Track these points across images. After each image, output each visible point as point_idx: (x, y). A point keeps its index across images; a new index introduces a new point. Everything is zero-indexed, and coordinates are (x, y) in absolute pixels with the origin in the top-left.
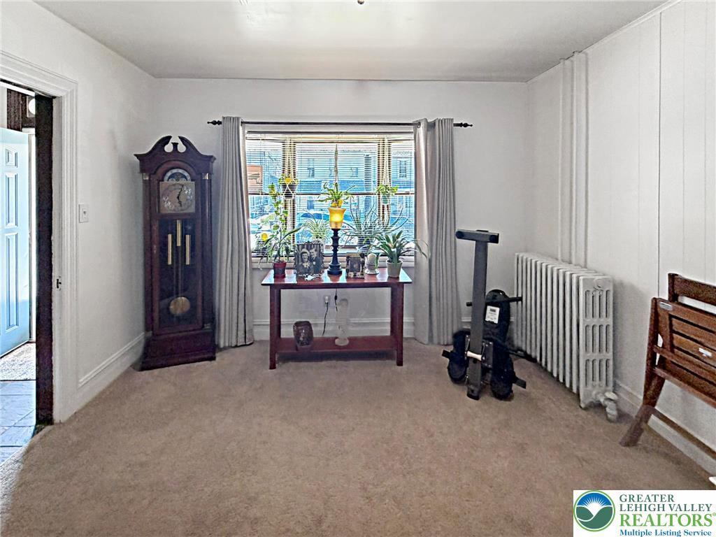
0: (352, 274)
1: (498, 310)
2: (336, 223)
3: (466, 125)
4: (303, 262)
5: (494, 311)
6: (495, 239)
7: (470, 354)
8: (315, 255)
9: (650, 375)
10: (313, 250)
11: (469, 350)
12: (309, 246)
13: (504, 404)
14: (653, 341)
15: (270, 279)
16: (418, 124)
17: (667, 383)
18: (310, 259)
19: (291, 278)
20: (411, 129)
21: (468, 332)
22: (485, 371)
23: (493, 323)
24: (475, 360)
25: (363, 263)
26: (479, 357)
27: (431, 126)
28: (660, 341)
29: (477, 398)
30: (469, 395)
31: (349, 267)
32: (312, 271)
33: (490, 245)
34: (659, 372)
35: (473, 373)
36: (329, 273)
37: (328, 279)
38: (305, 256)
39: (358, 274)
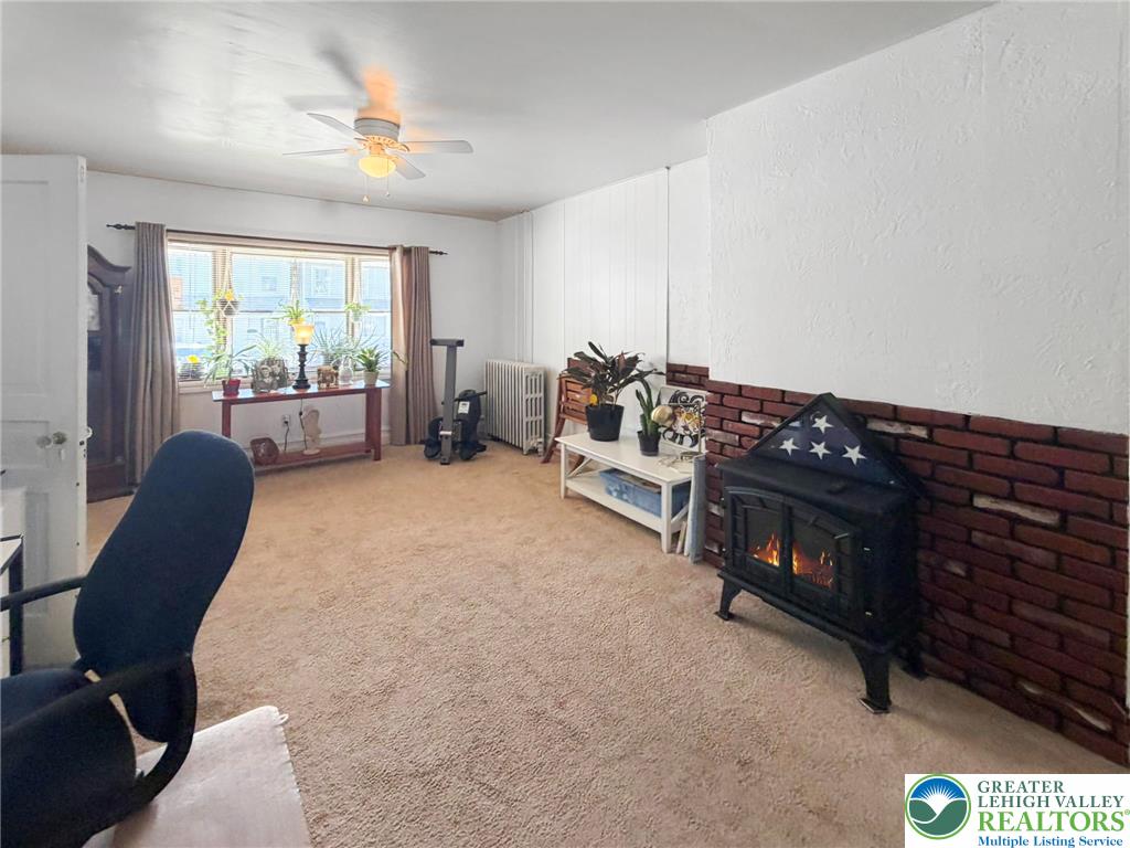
0: (324, 385)
1: (468, 403)
2: (304, 339)
3: (441, 253)
4: (263, 377)
5: (465, 405)
6: (461, 343)
7: (442, 433)
8: (278, 370)
9: (558, 418)
10: (276, 366)
11: (442, 429)
12: (270, 362)
13: (468, 464)
14: (560, 399)
15: (218, 395)
16: (393, 249)
17: (567, 421)
18: (273, 374)
19: (245, 393)
20: (387, 252)
21: (442, 419)
22: (454, 445)
23: (464, 414)
24: (447, 437)
25: (337, 375)
26: (450, 433)
27: (407, 252)
28: (563, 399)
29: (448, 464)
30: (442, 464)
31: (321, 379)
32: (275, 386)
33: (458, 348)
34: (562, 416)
35: (446, 447)
36: (295, 387)
37: (294, 392)
38: (266, 373)
39: (332, 385)
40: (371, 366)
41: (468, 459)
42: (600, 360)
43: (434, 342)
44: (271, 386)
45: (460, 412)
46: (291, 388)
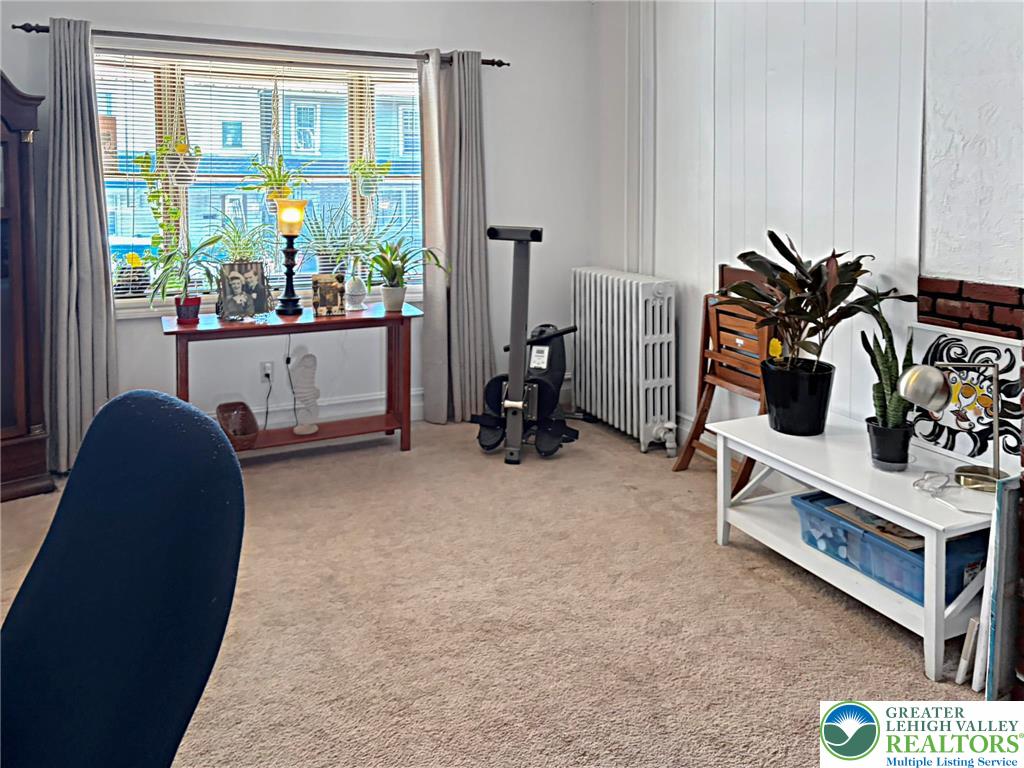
0: (323, 311)
1: (546, 349)
2: (291, 225)
3: (500, 64)
4: (233, 293)
5: (542, 352)
6: (536, 235)
7: (508, 403)
8: (254, 282)
9: (703, 385)
10: (251, 274)
11: (507, 398)
12: (243, 265)
14: (705, 345)
16: (424, 57)
17: (717, 388)
18: (247, 289)
21: (505, 378)
22: (527, 425)
23: (540, 369)
24: (515, 411)
25: (342, 291)
26: (519, 404)
27: (446, 62)
28: (711, 347)
29: (517, 462)
30: (508, 462)
31: (318, 298)
32: (251, 309)
33: (533, 245)
34: (709, 379)
35: (514, 427)
36: (280, 313)
37: (278, 321)
38: (238, 285)
39: (335, 309)
40: (394, 276)
41: (547, 455)
42: (791, 269)
43: (493, 233)
44: (243, 310)
45: (533, 365)
46: (273, 314)
